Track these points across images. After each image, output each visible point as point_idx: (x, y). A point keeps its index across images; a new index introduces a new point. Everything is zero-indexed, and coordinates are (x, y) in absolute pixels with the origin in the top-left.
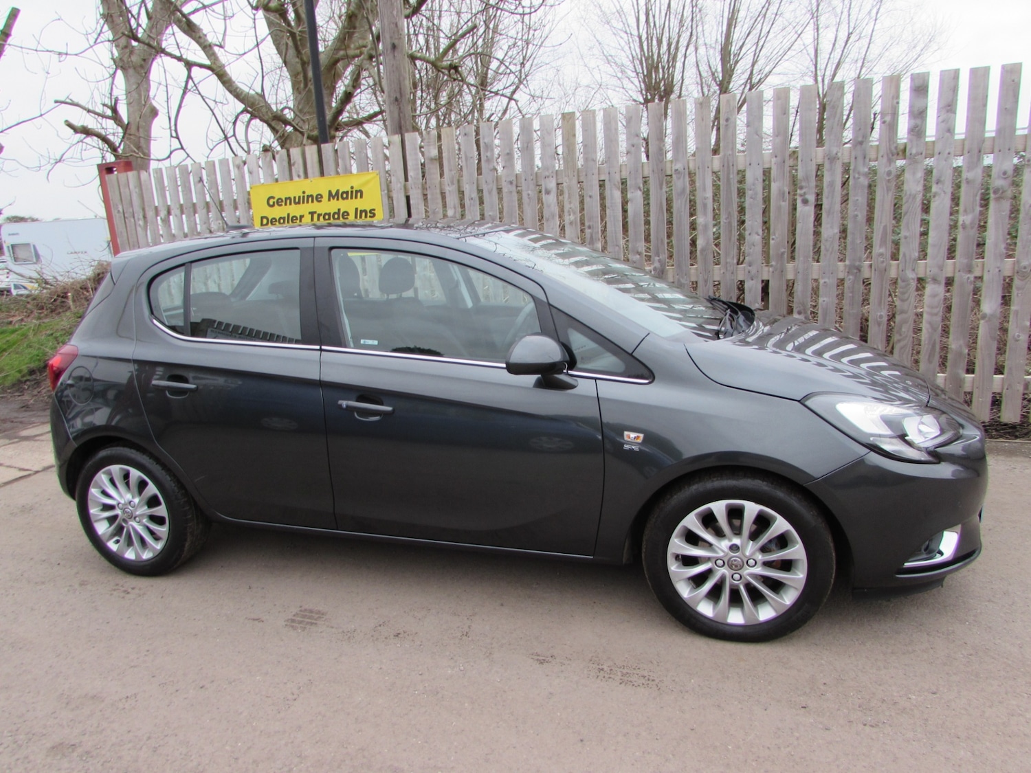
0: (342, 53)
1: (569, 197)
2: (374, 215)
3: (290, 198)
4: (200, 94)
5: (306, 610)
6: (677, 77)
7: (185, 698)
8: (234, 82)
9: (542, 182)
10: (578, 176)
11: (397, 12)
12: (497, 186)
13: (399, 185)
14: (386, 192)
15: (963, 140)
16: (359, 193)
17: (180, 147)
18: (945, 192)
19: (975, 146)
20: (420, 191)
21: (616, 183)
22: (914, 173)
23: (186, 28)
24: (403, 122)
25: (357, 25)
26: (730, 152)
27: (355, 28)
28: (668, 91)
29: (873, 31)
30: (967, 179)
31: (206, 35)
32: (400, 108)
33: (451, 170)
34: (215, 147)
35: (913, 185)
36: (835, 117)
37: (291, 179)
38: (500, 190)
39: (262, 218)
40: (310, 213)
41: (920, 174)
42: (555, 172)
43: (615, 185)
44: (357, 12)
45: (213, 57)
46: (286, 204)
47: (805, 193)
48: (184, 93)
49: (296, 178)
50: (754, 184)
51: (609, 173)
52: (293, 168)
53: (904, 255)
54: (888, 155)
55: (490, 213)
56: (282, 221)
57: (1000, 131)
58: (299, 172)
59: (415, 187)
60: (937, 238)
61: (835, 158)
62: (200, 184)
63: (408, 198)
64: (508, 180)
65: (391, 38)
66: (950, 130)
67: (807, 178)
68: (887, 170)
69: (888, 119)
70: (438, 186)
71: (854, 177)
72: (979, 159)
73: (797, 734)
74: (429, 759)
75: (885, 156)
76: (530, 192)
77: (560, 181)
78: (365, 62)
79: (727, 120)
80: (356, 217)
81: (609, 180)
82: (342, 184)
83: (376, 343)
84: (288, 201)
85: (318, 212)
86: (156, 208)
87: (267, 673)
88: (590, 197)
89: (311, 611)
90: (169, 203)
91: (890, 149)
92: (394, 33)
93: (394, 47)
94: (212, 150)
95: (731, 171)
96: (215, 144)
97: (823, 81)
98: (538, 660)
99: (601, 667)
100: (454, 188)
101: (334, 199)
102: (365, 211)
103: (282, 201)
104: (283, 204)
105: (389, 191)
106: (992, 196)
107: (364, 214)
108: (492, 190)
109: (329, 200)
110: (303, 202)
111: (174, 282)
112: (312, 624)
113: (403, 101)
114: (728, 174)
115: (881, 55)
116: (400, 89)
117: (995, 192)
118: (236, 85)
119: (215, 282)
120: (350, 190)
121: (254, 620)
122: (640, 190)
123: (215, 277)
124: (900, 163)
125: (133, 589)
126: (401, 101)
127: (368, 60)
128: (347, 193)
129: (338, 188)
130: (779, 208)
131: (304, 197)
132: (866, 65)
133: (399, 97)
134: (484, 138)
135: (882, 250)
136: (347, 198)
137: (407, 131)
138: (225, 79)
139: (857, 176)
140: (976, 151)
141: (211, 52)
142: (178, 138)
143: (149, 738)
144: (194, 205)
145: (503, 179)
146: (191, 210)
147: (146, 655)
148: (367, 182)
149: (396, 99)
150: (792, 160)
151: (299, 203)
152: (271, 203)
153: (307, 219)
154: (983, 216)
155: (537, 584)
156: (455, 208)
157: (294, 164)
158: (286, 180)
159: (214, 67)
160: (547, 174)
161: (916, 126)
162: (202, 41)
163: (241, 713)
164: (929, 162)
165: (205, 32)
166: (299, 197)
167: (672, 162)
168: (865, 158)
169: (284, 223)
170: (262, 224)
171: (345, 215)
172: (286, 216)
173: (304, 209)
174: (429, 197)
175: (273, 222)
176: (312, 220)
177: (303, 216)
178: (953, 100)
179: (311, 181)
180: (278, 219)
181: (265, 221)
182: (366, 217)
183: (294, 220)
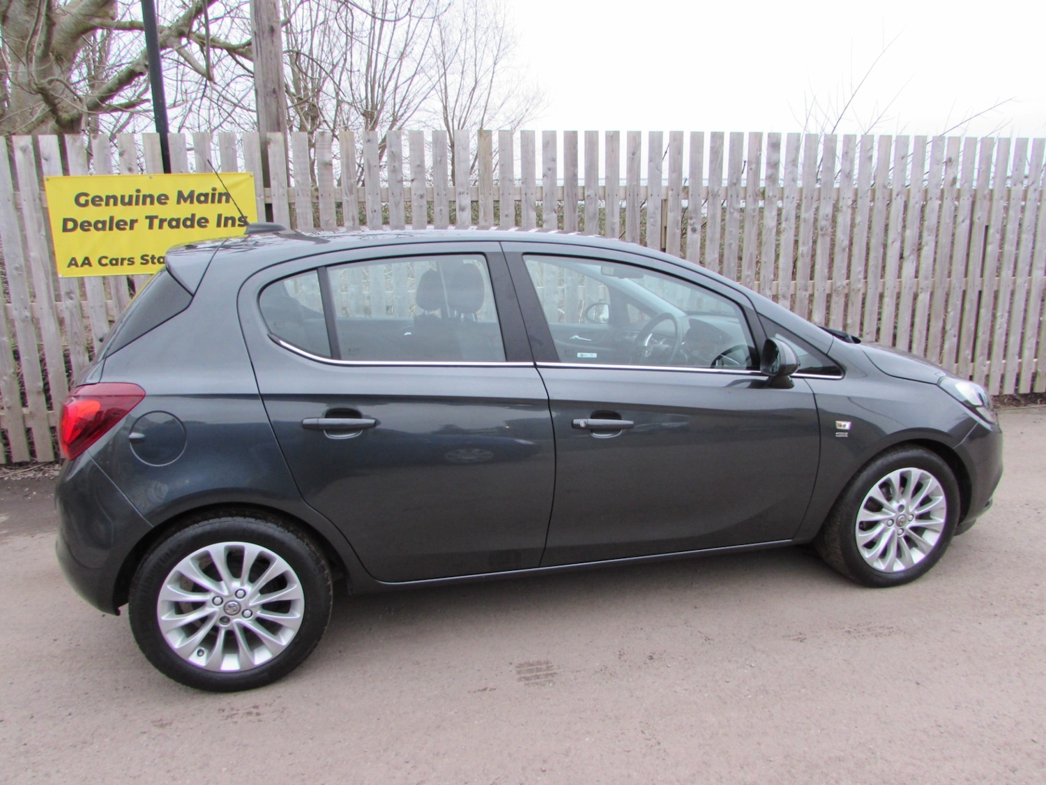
1: (485, 215)
3: (115, 198)
5: (521, 665)
9: (456, 199)
10: (494, 196)
12: (404, 198)
13: (281, 191)
14: (262, 197)
15: (802, 188)
16: (226, 196)
18: (791, 228)
19: (809, 193)
20: (309, 199)
21: (533, 204)
22: (770, 212)
24: (281, 119)
26: (635, 183)
30: (804, 218)
32: (278, 102)
33: (349, 178)
35: (770, 221)
39: (66, 221)
40: (147, 217)
41: (775, 213)
42: (469, 188)
43: (531, 206)
46: (107, 204)
47: (694, 223)
50: (654, 213)
51: (526, 194)
53: (764, 276)
54: (753, 196)
56: (100, 226)
58: (130, 164)
59: (303, 194)
60: (785, 262)
61: (716, 195)
64: (419, 193)
65: (269, 19)
66: (793, 180)
67: (695, 211)
68: (753, 207)
69: (753, 166)
70: (332, 195)
71: (730, 212)
72: (812, 203)
76: (442, 207)
77: (475, 199)
79: (633, 154)
80: (219, 225)
81: (526, 201)
82: (204, 185)
83: (594, 355)
85: (160, 217)
87: (589, 732)
88: (506, 217)
89: (530, 664)
91: (754, 191)
95: (636, 201)
98: (795, 640)
99: (846, 630)
100: (352, 198)
101: (185, 200)
102: (233, 219)
103: (101, 199)
104: (104, 203)
106: (820, 232)
107: (230, 222)
108: (399, 203)
109: (179, 202)
110: (137, 203)
112: (552, 675)
114: (634, 202)
116: (279, 80)
117: (822, 229)
120: (210, 192)
121: (481, 691)
122: (556, 212)
124: (761, 204)
126: (279, 94)
128: (206, 195)
129: (193, 189)
130: (674, 235)
131: (138, 197)
133: (277, 89)
134: (391, 146)
135: (748, 273)
136: (206, 201)
139: (732, 211)
140: (810, 198)
145: (413, 192)
147: (413, 767)
148: (236, 185)
149: (274, 92)
151: (130, 203)
152: (82, 200)
153: (144, 223)
156: (353, 219)
160: (462, 190)
161: (772, 175)
164: (780, 204)
166: (131, 197)
167: (584, 187)
168: (738, 196)
169: (104, 229)
170: (65, 229)
171: (203, 222)
172: (108, 220)
173: (139, 212)
174: (321, 206)
175: (85, 226)
176: (151, 227)
177: (136, 221)
178: (796, 157)
179: (151, 178)
180: (93, 224)
181: (70, 225)
182: (233, 225)
183: (121, 225)
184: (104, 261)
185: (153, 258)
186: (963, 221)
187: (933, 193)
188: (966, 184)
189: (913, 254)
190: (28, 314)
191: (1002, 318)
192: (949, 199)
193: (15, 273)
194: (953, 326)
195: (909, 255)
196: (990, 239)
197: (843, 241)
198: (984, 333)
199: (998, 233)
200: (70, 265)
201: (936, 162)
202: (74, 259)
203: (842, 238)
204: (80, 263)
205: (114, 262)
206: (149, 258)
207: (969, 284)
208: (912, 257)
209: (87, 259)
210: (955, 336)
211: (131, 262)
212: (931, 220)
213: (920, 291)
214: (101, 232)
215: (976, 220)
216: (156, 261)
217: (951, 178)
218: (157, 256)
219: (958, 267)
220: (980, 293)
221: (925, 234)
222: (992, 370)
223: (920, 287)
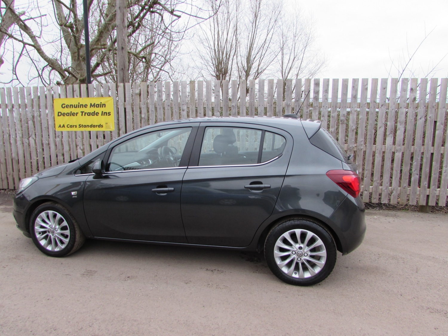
0: (95, 46)
1: (192, 113)
2: (110, 115)
3: (72, 105)
4: (30, 57)
5: (88, 270)
6: (229, 67)
7: (42, 304)
8: (45, 53)
9: (181, 106)
10: (196, 105)
11: (125, 35)
12: (163, 106)
13: (122, 103)
14: (116, 105)
15: (331, 103)
16: (104, 105)
17: (16, 78)
19: (335, 105)
20: (130, 106)
21: (210, 109)
22: (315, 113)
23: (24, 28)
24: (124, 78)
25: (103, 36)
26: (253, 101)
27: (102, 37)
28: (226, 72)
29: (303, 57)
30: (332, 116)
31: (33, 32)
32: (124, 73)
33: (144, 99)
34: (32, 80)
36: (289, 91)
37: (74, 97)
38: (164, 108)
39: (59, 113)
40: (81, 112)
41: (317, 112)
42: (186, 103)
43: (209, 109)
44: (103, 31)
45: (35, 42)
46: (70, 107)
48: (21, 56)
49: (75, 97)
50: (261, 113)
51: (207, 105)
52: (75, 92)
54: (307, 106)
55: (160, 117)
56: (68, 114)
57: (342, 101)
58: (77, 94)
61: (289, 105)
62: (30, 96)
63: (125, 109)
64: (167, 104)
65: (122, 45)
66: (327, 99)
67: (279, 112)
68: (306, 111)
69: (307, 93)
70: (138, 105)
72: (336, 109)
73: (277, 300)
74: (148, 316)
75: (306, 107)
76: (176, 110)
77: (188, 106)
78: (107, 52)
79: (252, 89)
80: (102, 115)
81: (208, 107)
82: (98, 101)
84: (71, 106)
85: (85, 112)
86: (6, 105)
87: (76, 293)
88: (200, 113)
89: (91, 271)
90: (13, 103)
91: (307, 104)
92: (123, 43)
93: (123, 48)
94: (30, 81)
95: (253, 108)
96: (32, 78)
97: (285, 74)
98: (185, 283)
99: (209, 284)
100: (145, 106)
101: (92, 107)
102: (106, 113)
103: (69, 106)
104: (69, 107)
105: (117, 105)
106: (340, 122)
107: (105, 114)
108: (161, 108)
109: (90, 107)
110: (78, 107)
111: (13, 137)
112: (92, 275)
113: (125, 70)
114: (252, 108)
115: (306, 67)
116: (124, 65)
117: (341, 121)
118: (45, 54)
119: (33, 139)
120: (100, 104)
121: (66, 275)
122: (219, 112)
123: (34, 136)
124: (311, 109)
125: (7, 266)
126: (124, 70)
127: (108, 51)
128: (99, 105)
129: (95, 103)
131: (79, 105)
132: (300, 69)
133: (123, 68)
136: (98, 107)
137: (126, 82)
138: (40, 51)
140: (335, 107)
141: (34, 39)
142: (16, 74)
143: (29, 318)
144: (26, 105)
145: (166, 104)
146: (24, 107)
147: (20, 290)
148: (108, 101)
150: (274, 105)
151: (76, 107)
152: (63, 106)
153: (80, 114)
154: (337, 129)
155: (182, 258)
156: (145, 114)
157: (75, 91)
158: (71, 97)
159: (35, 45)
160: (183, 103)
161: (316, 97)
162: (31, 34)
163: (68, 307)
164: (320, 109)
165: (32, 31)
166: (77, 105)
168: (299, 106)
169: (69, 115)
170: (58, 115)
171: (97, 114)
172: (70, 113)
173: (79, 110)
174: (134, 109)
175: (64, 114)
176: (82, 115)
177: (78, 113)
178: (327, 89)
179: (83, 99)
180: (66, 114)
181: (60, 114)
182: (106, 115)
183: (73, 114)
184: (68, 126)
185: (82, 125)
186: (420, 119)
187: (403, 105)
188: (421, 101)
189: (392, 133)
190: (47, 142)
191: (446, 167)
192: (412, 108)
193: (45, 129)
194: (416, 169)
195: (389, 134)
196: (437, 128)
197: (352, 126)
198: (435, 174)
199: (442, 125)
200: (59, 127)
201: (404, 90)
202: (60, 125)
203: (352, 125)
204: (62, 127)
205: (71, 126)
206: (81, 126)
207: (425, 150)
208: (391, 135)
209: (64, 125)
210: (417, 175)
211: (76, 126)
212: (401, 118)
213: (396, 151)
214: (68, 116)
215: (428, 118)
216: (83, 126)
217: (413, 97)
218: (83, 125)
219: (418, 140)
220: (432, 154)
221: (398, 124)
222: (441, 193)
223: (396, 149)
